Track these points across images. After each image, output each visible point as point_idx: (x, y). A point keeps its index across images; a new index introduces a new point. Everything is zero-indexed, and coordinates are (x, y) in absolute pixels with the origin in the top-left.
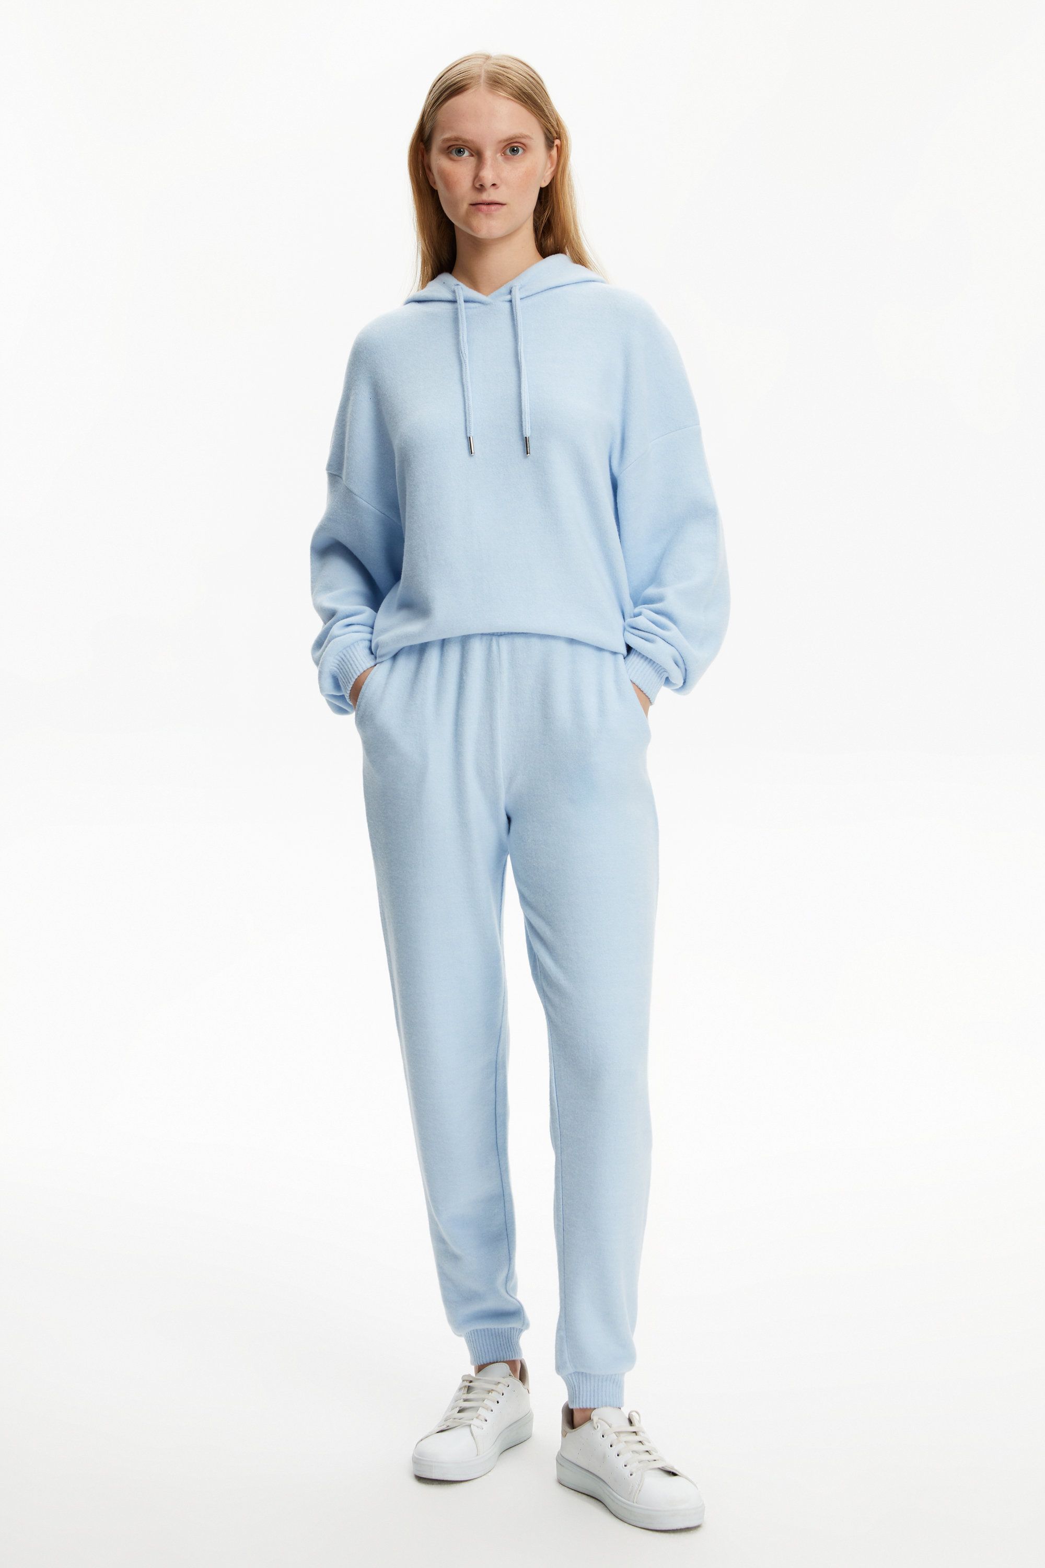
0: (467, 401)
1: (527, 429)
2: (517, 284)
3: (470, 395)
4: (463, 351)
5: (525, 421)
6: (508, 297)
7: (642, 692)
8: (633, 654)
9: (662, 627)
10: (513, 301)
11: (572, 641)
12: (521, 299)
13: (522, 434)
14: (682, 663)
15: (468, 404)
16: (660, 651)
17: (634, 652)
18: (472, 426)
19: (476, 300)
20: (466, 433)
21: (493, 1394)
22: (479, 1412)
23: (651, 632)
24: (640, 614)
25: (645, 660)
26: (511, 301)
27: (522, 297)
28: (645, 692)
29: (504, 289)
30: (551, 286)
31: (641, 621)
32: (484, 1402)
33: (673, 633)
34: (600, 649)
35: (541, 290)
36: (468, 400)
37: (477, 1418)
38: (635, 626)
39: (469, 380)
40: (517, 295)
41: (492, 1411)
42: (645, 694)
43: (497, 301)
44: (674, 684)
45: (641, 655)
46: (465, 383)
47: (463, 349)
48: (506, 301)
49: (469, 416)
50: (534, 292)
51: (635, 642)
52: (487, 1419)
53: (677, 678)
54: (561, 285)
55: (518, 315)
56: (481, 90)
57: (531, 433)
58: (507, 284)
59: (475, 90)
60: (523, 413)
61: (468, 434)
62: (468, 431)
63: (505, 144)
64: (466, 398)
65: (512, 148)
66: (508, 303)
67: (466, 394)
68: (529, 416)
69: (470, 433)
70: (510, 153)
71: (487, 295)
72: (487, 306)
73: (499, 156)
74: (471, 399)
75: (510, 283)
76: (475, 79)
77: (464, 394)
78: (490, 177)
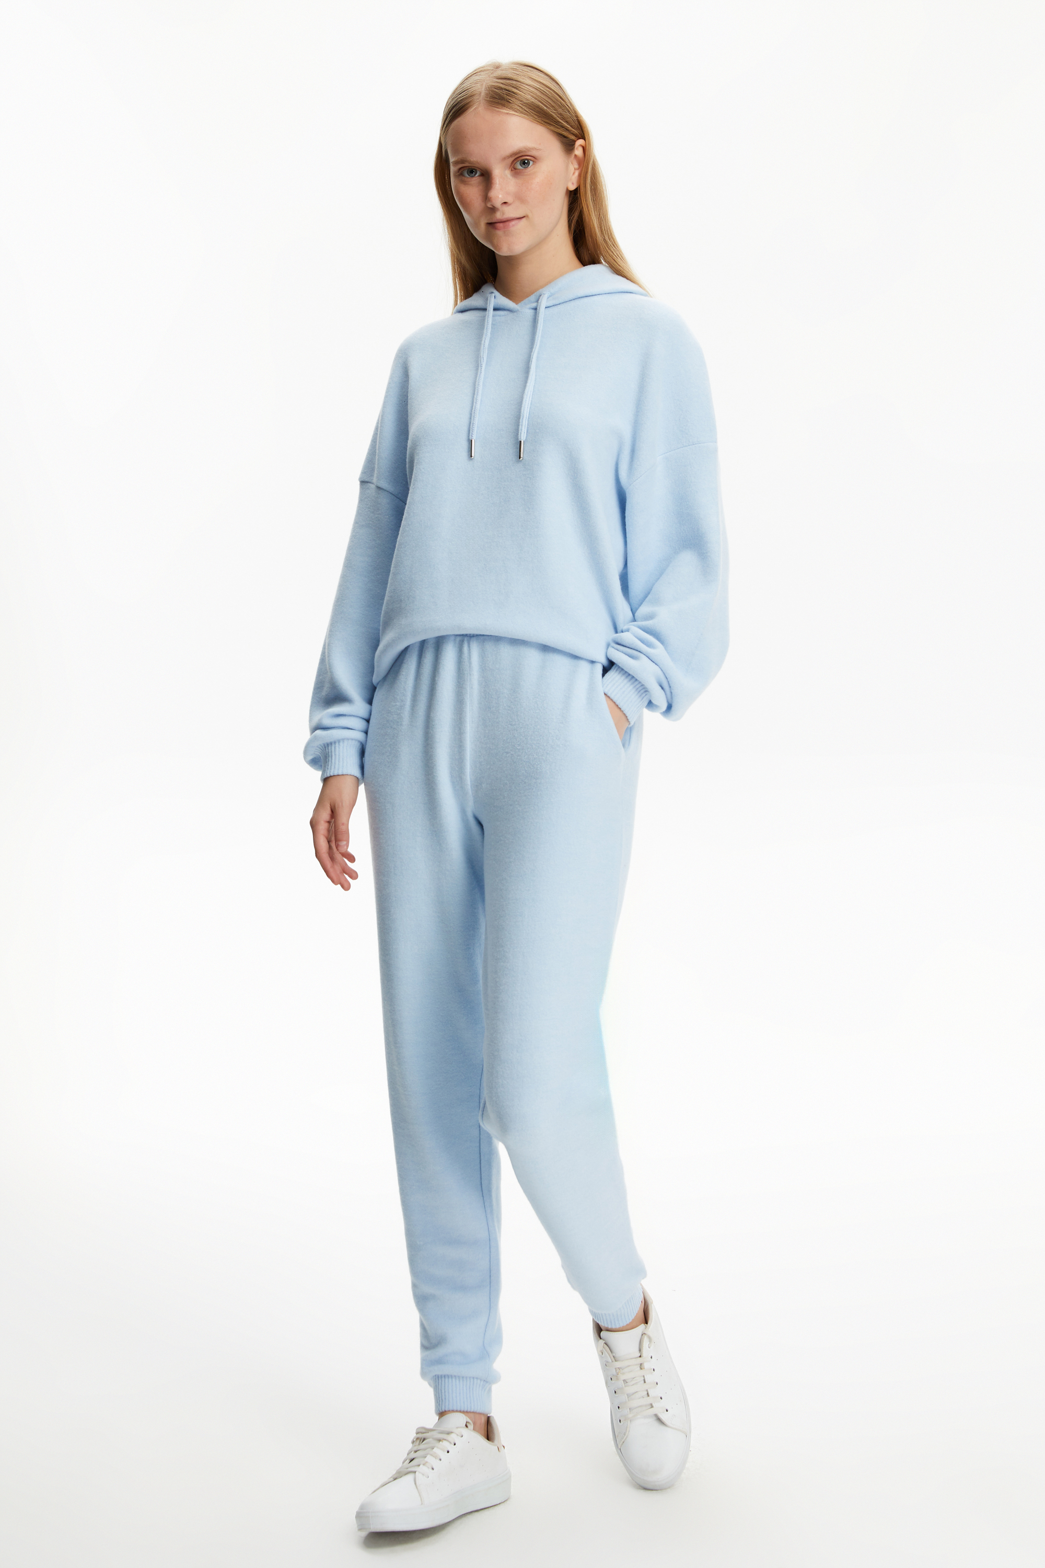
0: (474, 403)
1: (522, 433)
2: (546, 292)
3: (479, 398)
4: (482, 356)
5: (522, 425)
6: (534, 305)
7: (620, 709)
8: (615, 670)
9: (649, 645)
10: (538, 309)
11: (545, 648)
12: (545, 308)
14: (666, 685)
15: (475, 407)
16: (642, 668)
17: (617, 668)
18: (476, 429)
19: (506, 308)
20: (469, 437)
21: (445, 1443)
22: (426, 1459)
23: (636, 649)
24: (628, 630)
25: (627, 677)
26: (536, 309)
27: (547, 306)
28: (622, 709)
29: (533, 298)
30: (580, 295)
31: (627, 637)
32: (434, 1450)
33: (659, 651)
34: (576, 657)
35: (569, 299)
36: (476, 403)
37: (424, 1465)
38: (620, 642)
39: (481, 384)
40: (544, 302)
41: (440, 1460)
42: (622, 711)
43: (525, 309)
44: (656, 706)
45: (622, 671)
46: (477, 386)
47: (482, 353)
48: (532, 309)
49: (474, 419)
50: (561, 301)
51: (618, 656)
52: (434, 1467)
53: (661, 700)
55: (539, 322)
56: (480, 109)
57: (526, 439)
58: (535, 293)
59: (475, 109)
60: (521, 417)
61: (470, 437)
62: (471, 434)
63: (512, 159)
64: (475, 401)
65: (522, 162)
66: (533, 311)
67: (475, 397)
68: (527, 420)
69: (472, 436)
70: (520, 167)
71: (517, 304)
72: (515, 313)
73: (508, 173)
74: (479, 403)
75: (541, 290)
76: (475, 97)
77: (473, 397)
78: (500, 196)
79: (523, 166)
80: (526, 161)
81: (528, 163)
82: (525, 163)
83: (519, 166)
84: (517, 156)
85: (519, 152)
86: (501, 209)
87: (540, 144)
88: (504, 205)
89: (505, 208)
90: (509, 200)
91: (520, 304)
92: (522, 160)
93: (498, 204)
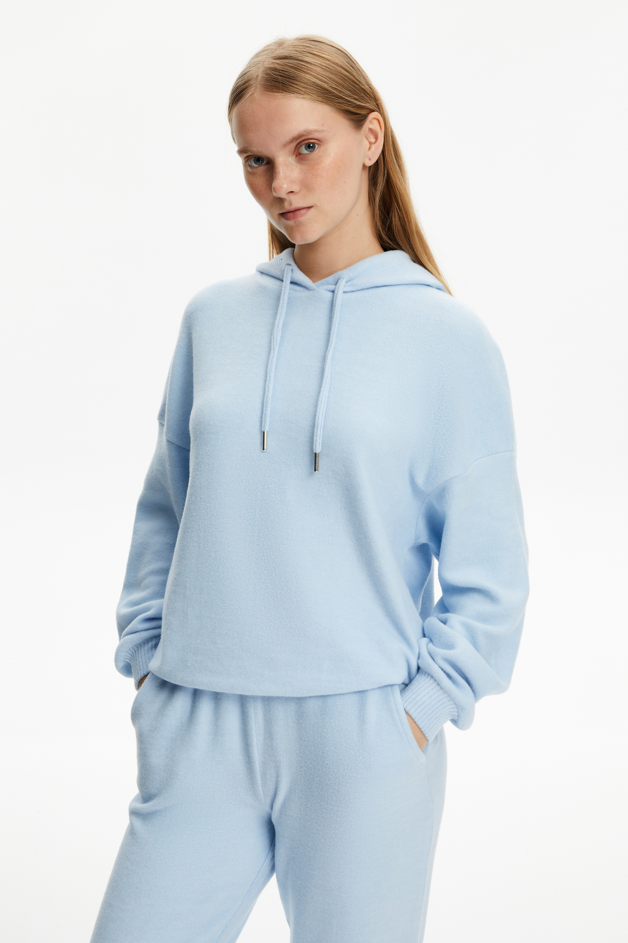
0: (266, 392)
1: (318, 445)
2: (346, 274)
3: (271, 386)
4: (275, 338)
5: (317, 435)
6: (332, 287)
10: (336, 292)
12: (343, 292)
13: (312, 449)
15: (269, 396)
19: (303, 284)
26: (333, 292)
27: (346, 291)
29: (331, 279)
35: (367, 287)
36: (268, 391)
39: (273, 368)
40: (342, 287)
43: (322, 289)
46: (268, 372)
47: (275, 334)
48: (329, 291)
49: (266, 408)
50: (361, 287)
54: (389, 284)
55: (337, 306)
56: (256, 95)
57: (321, 451)
58: (334, 275)
59: (251, 95)
60: (316, 426)
61: (263, 428)
62: (263, 425)
63: (293, 145)
64: (267, 389)
65: (307, 146)
66: (330, 294)
67: (267, 384)
68: (322, 430)
69: (264, 427)
70: (306, 152)
71: (314, 282)
72: (311, 292)
73: (292, 160)
74: (271, 390)
75: (340, 273)
76: (251, 82)
77: (265, 384)
78: (285, 186)
79: (309, 150)
80: (311, 145)
81: (313, 147)
82: (310, 147)
83: (304, 151)
84: (298, 141)
85: (300, 136)
86: (287, 199)
87: (323, 125)
88: (291, 194)
89: (292, 197)
90: (295, 188)
91: (317, 283)
92: (306, 144)
93: (283, 195)
